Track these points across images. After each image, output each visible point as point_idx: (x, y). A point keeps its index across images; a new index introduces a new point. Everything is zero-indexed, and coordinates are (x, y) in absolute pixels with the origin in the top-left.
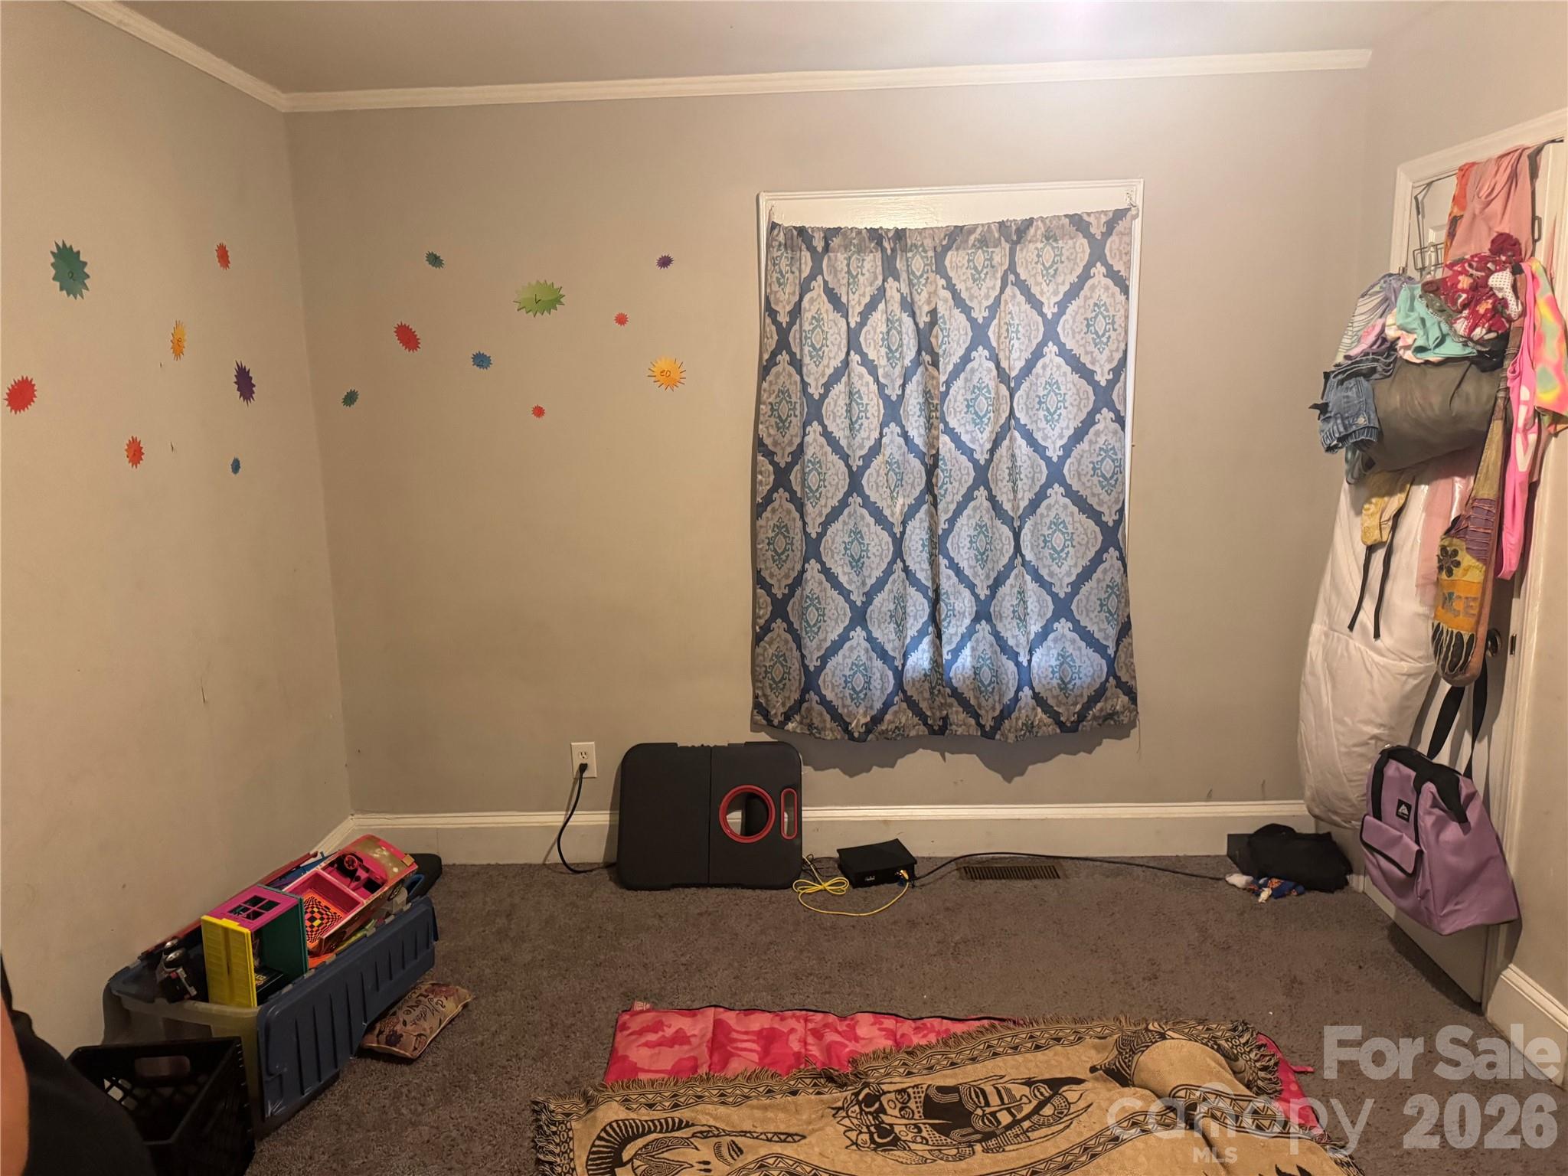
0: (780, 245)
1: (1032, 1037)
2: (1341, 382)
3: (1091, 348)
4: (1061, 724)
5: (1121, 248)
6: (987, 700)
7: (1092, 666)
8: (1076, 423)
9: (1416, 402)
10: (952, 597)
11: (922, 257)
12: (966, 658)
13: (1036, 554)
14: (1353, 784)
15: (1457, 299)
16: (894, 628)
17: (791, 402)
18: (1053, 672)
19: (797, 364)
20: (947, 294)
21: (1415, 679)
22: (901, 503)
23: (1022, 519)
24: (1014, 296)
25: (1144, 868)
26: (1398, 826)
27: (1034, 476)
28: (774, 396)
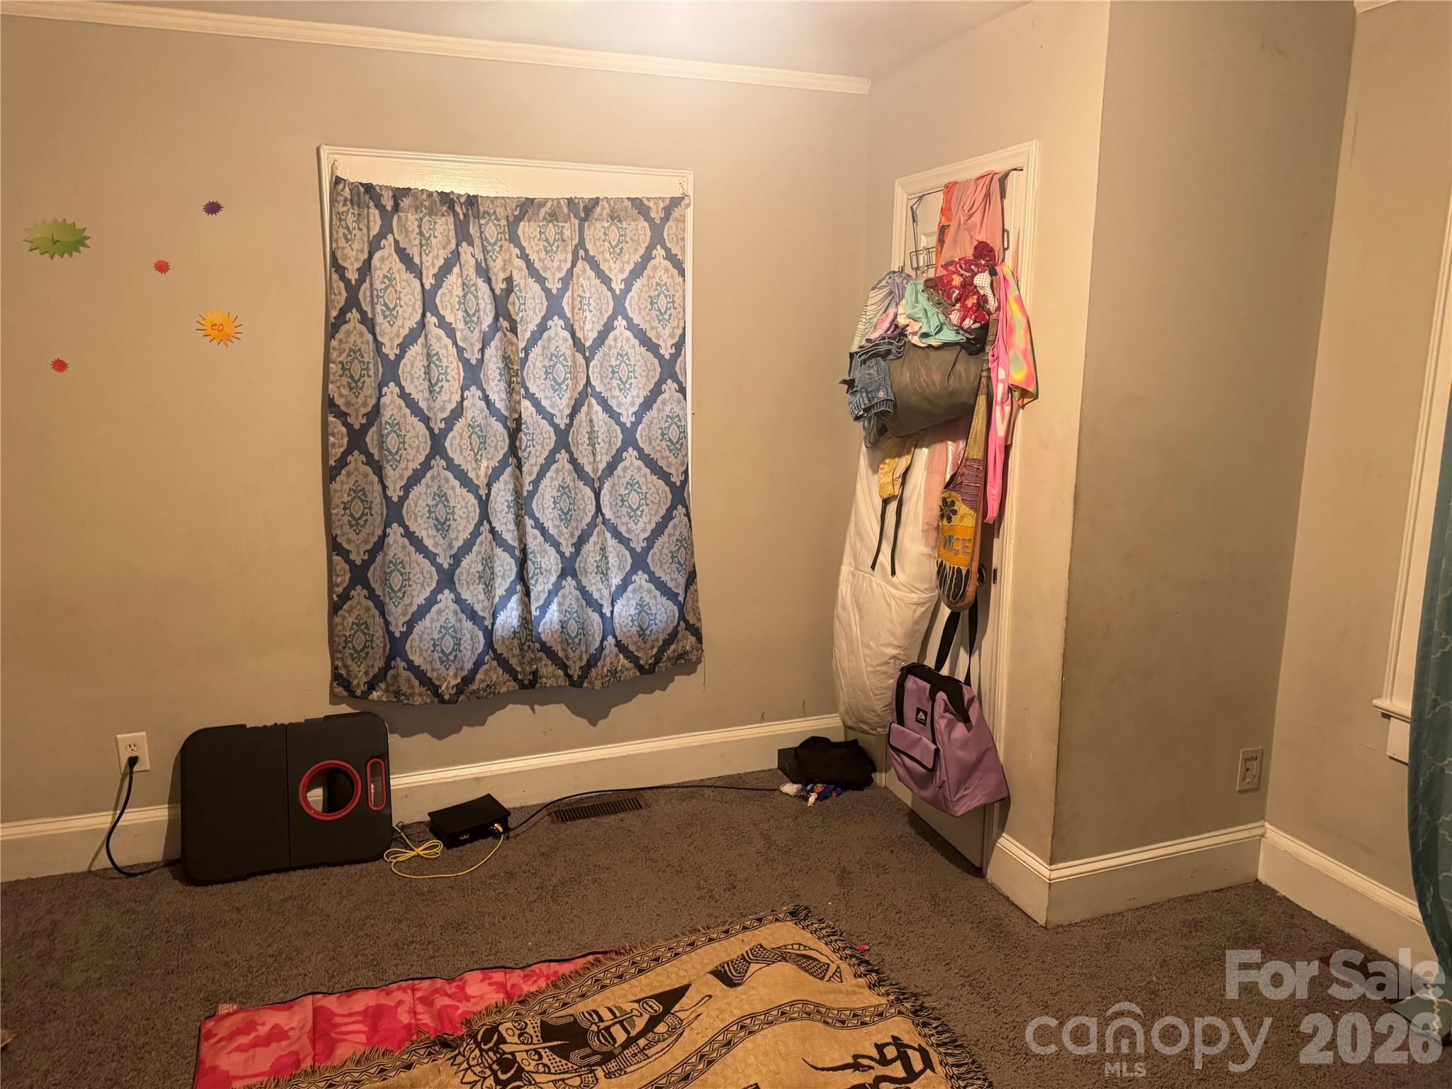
0: (346, 200)
1: (634, 963)
2: (864, 362)
3: (656, 324)
4: (640, 668)
5: (678, 233)
6: (574, 652)
7: (666, 613)
8: (645, 393)
9: (922, 379)
10: (538, 556)
11: (495, 225)
12: (553, 613)
13: (614, 513)
14: (877, 697)
15: (952, 294)
16: (484, 589)
17: (363, 362)
18: (633, 621)
19: (369, 323)
20: (522, 263)
21: (923, 607)
22: (486, 466)
23: (602, 480)
24: (584, 271)
25: (713, 789)
26: (917, 729)
27: (610, 441)
28: (344, 355)
